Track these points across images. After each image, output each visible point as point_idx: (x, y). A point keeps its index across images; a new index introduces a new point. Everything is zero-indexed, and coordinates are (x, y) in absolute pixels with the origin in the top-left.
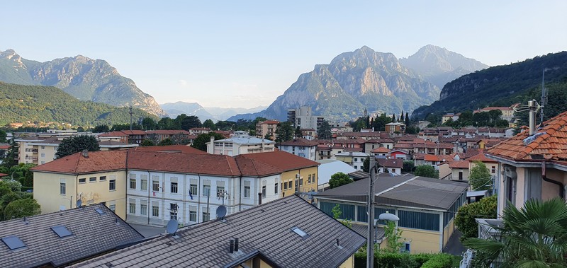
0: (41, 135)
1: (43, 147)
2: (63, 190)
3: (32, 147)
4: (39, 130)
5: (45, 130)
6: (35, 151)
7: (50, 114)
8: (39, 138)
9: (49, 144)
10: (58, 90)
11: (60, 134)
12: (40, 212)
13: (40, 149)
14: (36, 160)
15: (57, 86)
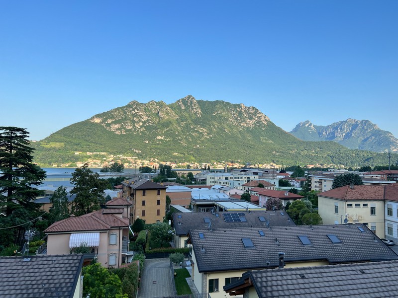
0: (324, 172)
1: (325, 181)
2: (337, 210)
3: (318, 180)
4: (323, 170)
5: (326, 170)
6: (321, 183)
7: (330, 159)
8: (323, 175)
9: (328, 179)
10: (335, 143)
11: (336, 172)
12: (322, 223)
13: (323, 181)
14: (321, 189)
15: (335, 140)
